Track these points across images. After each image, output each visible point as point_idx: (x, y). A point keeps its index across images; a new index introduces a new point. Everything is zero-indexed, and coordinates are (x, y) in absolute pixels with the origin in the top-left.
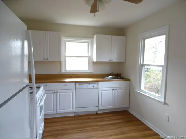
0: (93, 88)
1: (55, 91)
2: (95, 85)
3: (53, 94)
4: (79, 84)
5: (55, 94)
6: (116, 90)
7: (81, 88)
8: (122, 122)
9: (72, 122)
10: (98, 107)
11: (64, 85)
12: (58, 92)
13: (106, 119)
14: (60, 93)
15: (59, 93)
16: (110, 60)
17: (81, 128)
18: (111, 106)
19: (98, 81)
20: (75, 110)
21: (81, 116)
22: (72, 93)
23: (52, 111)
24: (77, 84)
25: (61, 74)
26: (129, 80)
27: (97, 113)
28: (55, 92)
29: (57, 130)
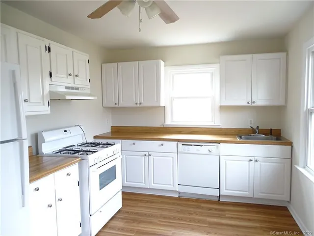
0: (208, 152)
1: (147, 154)
2: (213, 148)
3: (143, 158)
4: (183, 145)
5: (147, 158)
6: (257, 161)
7: (186, 151)
8: (255, 228)
9: (166, 207)
10: (219, 189)
11: (160, 146)
12: (150, 155)
13: (228, 214)
14: (154, 157)
15: (152, 157)
16: (248, 103)
17: (174, 218)
18: (248, 193)
19: (218, 142)
20: (177, 188)
21: (188, 200)
22: (172, 158)
23: (143, 183)
24: (180, 144)
25: (165, 126)
26: (291, 144)
27: (219, 200)
28: (145, 155)
29: (138, 214)
